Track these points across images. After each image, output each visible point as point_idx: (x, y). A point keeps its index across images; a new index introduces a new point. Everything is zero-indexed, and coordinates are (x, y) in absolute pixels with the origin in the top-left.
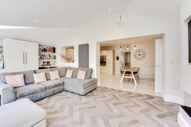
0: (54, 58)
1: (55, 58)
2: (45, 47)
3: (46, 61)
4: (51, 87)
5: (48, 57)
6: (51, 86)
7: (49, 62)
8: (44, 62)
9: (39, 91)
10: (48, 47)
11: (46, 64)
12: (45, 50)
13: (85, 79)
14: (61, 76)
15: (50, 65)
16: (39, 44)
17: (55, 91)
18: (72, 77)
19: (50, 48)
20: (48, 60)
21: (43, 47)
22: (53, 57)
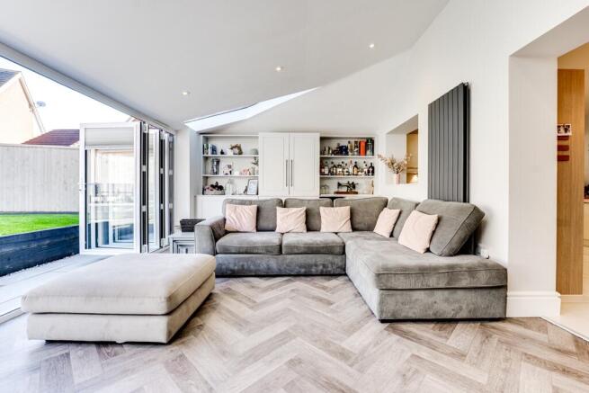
0: (369, 172)
1: (373, 172)
2: (344, 143)
3: (344, 182)
4: (296, 251)
5: (351, 170)
6: (297, 247)
7: (354, 186)
8: (339, 185)
9: (260, 251)
10: (353, 141)
11: (345, 189)
12: (342, 150)
13: (428, 250)
14: (357, 226)
15: (357, 193)
16: (323, 136)
17: (310, 266)
18: (391, 235)
19: (356, 142)
20: (352, 179)
21: (338, 141)
22: (366, 170)
